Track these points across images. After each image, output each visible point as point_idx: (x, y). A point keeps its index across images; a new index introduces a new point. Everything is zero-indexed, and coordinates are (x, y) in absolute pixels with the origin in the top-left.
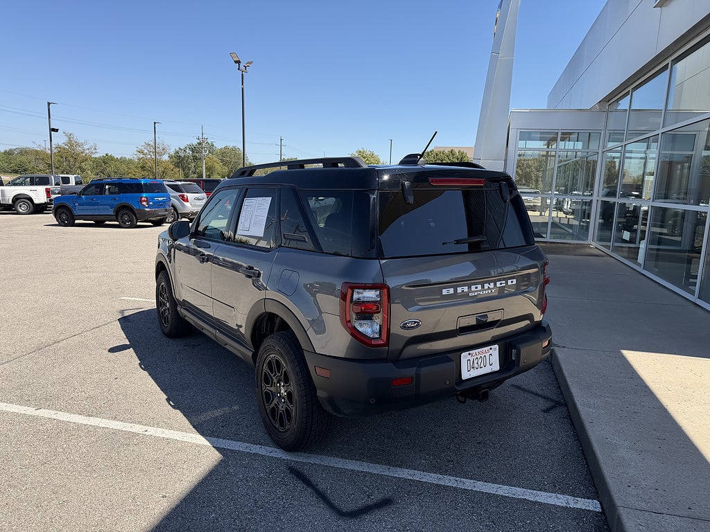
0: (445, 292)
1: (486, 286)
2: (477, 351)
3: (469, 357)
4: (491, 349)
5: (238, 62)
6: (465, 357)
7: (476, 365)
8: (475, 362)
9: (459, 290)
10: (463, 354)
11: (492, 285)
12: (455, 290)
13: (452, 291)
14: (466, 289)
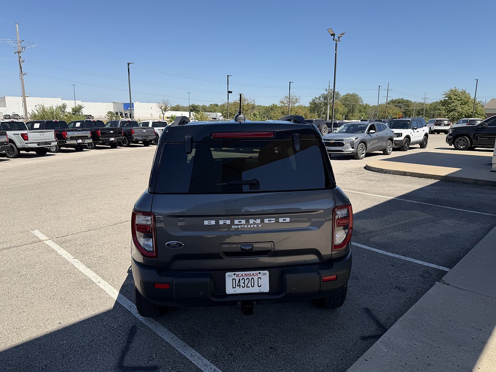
0: (206, 223)
1: (251, 221)
2: (243, 273)
3: (235, 277)
4: (260, 273)
5: (333, 35)
6: (229, 276)
7: (242, 284)
8: (242, 282)
9: (221, 222)
10: (227, 274)
11: (258, 221)
12: (217, 222)
13: (213, 222)
14: (228, 222)
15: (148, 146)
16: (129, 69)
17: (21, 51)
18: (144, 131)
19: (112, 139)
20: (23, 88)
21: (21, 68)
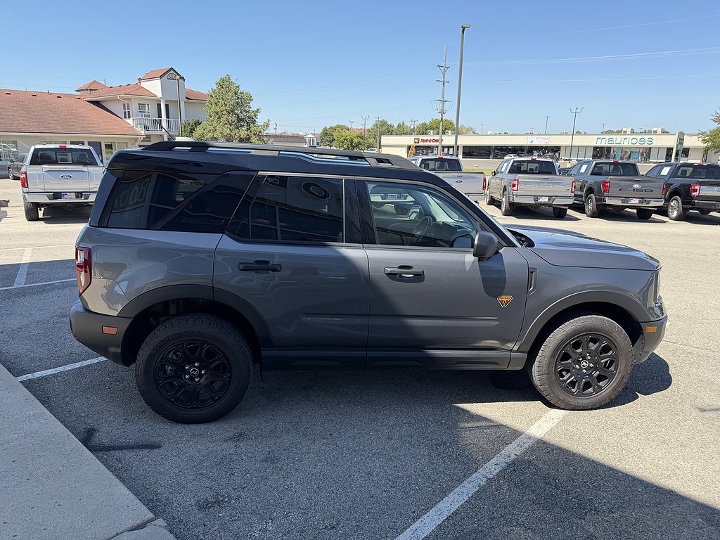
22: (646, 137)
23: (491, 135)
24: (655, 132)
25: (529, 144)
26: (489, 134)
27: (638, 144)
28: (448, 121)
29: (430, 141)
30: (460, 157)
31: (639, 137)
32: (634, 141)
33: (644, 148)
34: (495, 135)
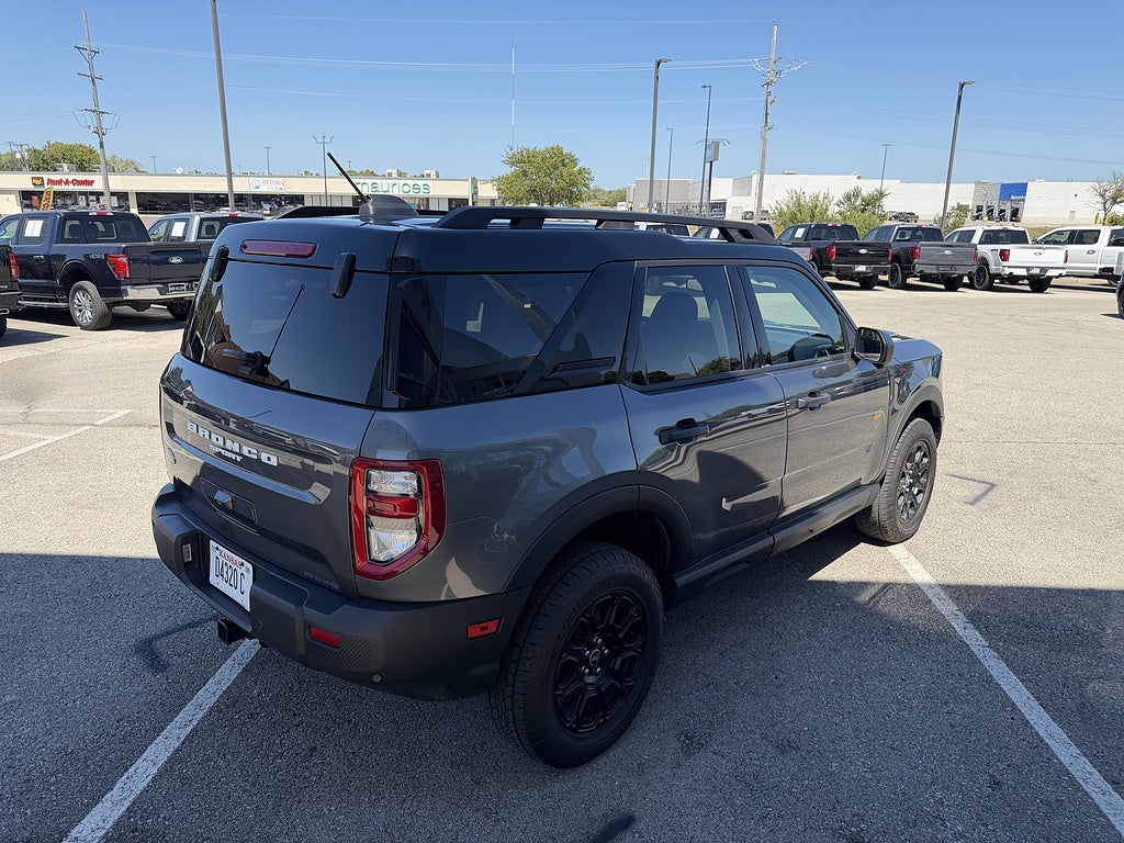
0: (189, 426)
2: (226, 551)
3: (218, 554)
4: (243, 564)
6: (213, 548)
7: (225, 575)
8: (225, 569)
9: (201, 432)
11: (236, 447)
12: (198, 430)
13: (194, 428)
14: (206, 434)
15: (955, 290)
16: (960, 97)
17: (772, 81)
18: (947, 252)
19: (861, 268)
20: (764, 155)
21: (767, 114)
22: (421, 183)
23: (182, 175)
24: (428, 175)
25: (254, 191)
26: (179, 172)
27: (411, 193)
28: (85, 147)
29: (67, 182)
30: (134, 211)
31: (411, 183)
32: (406, 189)
33: (420, 199)
34: (190, 174)
